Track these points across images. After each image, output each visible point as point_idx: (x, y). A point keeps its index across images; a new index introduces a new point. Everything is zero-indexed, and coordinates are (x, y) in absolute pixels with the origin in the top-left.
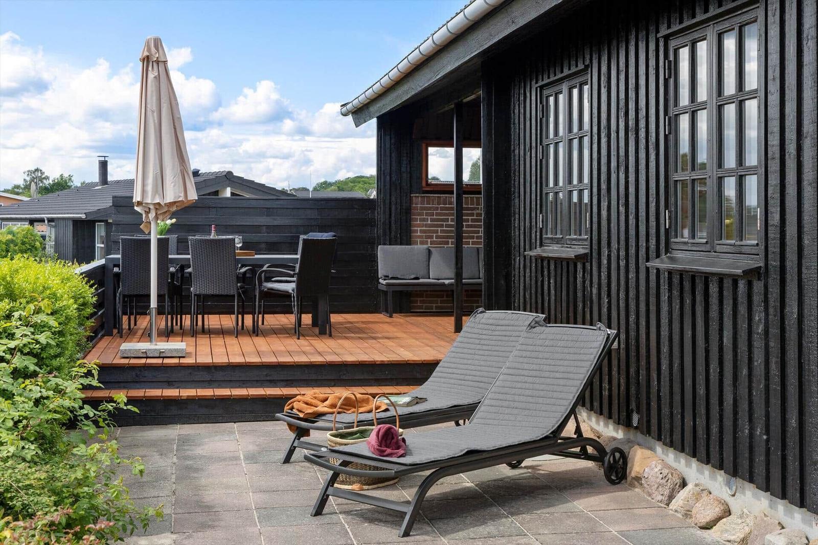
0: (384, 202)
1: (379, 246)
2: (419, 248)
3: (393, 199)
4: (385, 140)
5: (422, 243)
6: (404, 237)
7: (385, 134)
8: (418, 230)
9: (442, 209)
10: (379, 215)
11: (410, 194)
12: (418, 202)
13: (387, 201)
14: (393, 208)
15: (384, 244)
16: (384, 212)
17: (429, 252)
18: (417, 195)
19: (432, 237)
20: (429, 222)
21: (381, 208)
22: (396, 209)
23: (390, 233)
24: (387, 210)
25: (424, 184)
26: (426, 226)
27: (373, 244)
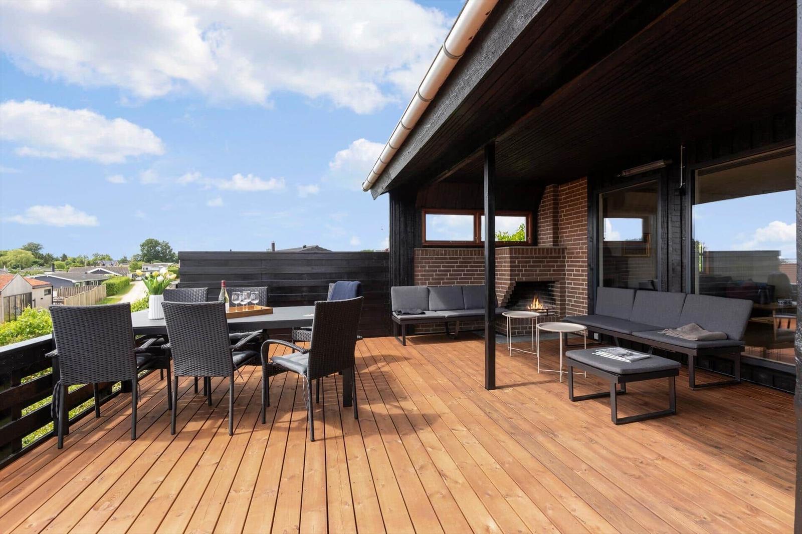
0: (395, 253)
1: (392, 288)
2: (420, 288)
3: (402, 252)
4: (395, 208)
5: (423, 284)
6: (409, 280)
7: (395, 204)
8: (419, 274)
9: (436, 259)
10: (392, 264)
11: (414, 248)
12: (419, 253)
13: (398, 254)
14: (402, 259)
15: (396, 286)
16: (395, 262)
17: (429, 291)
18: (419, 249)
19: (429, 279)
20: (427, 268)
21: (393, 259)
22: (404, 259)
23: (400, 277)
24: (398, 260)
25: (423, 241)
26: (425, 271)
27: (387, 285)
